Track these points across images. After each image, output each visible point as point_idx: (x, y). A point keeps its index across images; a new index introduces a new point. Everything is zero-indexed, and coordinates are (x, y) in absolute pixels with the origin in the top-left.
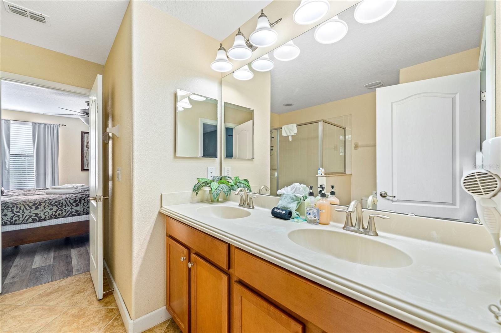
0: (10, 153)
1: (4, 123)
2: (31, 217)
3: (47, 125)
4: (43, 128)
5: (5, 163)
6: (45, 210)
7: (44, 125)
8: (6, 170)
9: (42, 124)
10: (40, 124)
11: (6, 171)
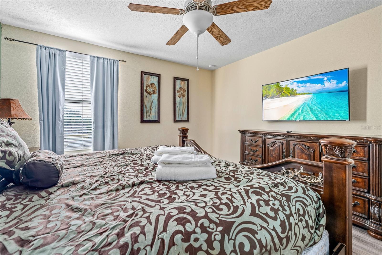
0: (64, 97)
1: (58, 54)
2: (169, 217)
3: (107, 60)
4: (102, 63)
5: (59, 110)
6: (190, 199)
7: (103, 60)
8: (60, 120)
9: (101, 58)
10: (99, 58)
11: (60, 123)
